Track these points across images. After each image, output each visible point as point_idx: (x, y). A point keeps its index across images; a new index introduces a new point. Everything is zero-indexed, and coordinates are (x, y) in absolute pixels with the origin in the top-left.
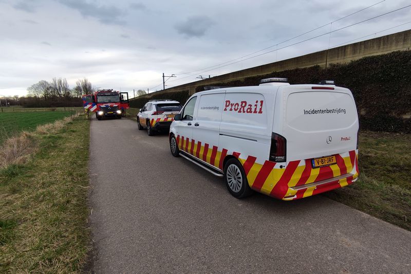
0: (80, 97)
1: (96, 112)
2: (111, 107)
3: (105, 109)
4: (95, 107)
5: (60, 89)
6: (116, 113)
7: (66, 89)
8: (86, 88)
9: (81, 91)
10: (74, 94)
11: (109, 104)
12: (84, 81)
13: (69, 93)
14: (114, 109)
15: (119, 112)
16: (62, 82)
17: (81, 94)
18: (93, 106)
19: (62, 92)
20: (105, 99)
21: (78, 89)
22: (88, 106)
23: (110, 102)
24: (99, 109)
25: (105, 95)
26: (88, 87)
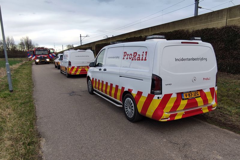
0: (23, 50)
1: (35, 60)
2: (44, 57)
3: (40, 58)
4: (34, 57)
5: (8, 44)
6: (46, 61)
7: (12, 44)
8: (28, 44)
9: (24, 46)
10: (19, 48)
11: (42, 56)
12: (26, 38)
13: (15, 47)
14: (45, 58)
15: (48, 60)
16: (10, 39)
17: (24, 48)
18: (33, 56)
19: (10, 47)
20: (40, 53)
21: (22, 44)
22: (31, 57)
23: (43, 54)
24: (37, 58)
25: (40, 51)
26: (29, 43)
